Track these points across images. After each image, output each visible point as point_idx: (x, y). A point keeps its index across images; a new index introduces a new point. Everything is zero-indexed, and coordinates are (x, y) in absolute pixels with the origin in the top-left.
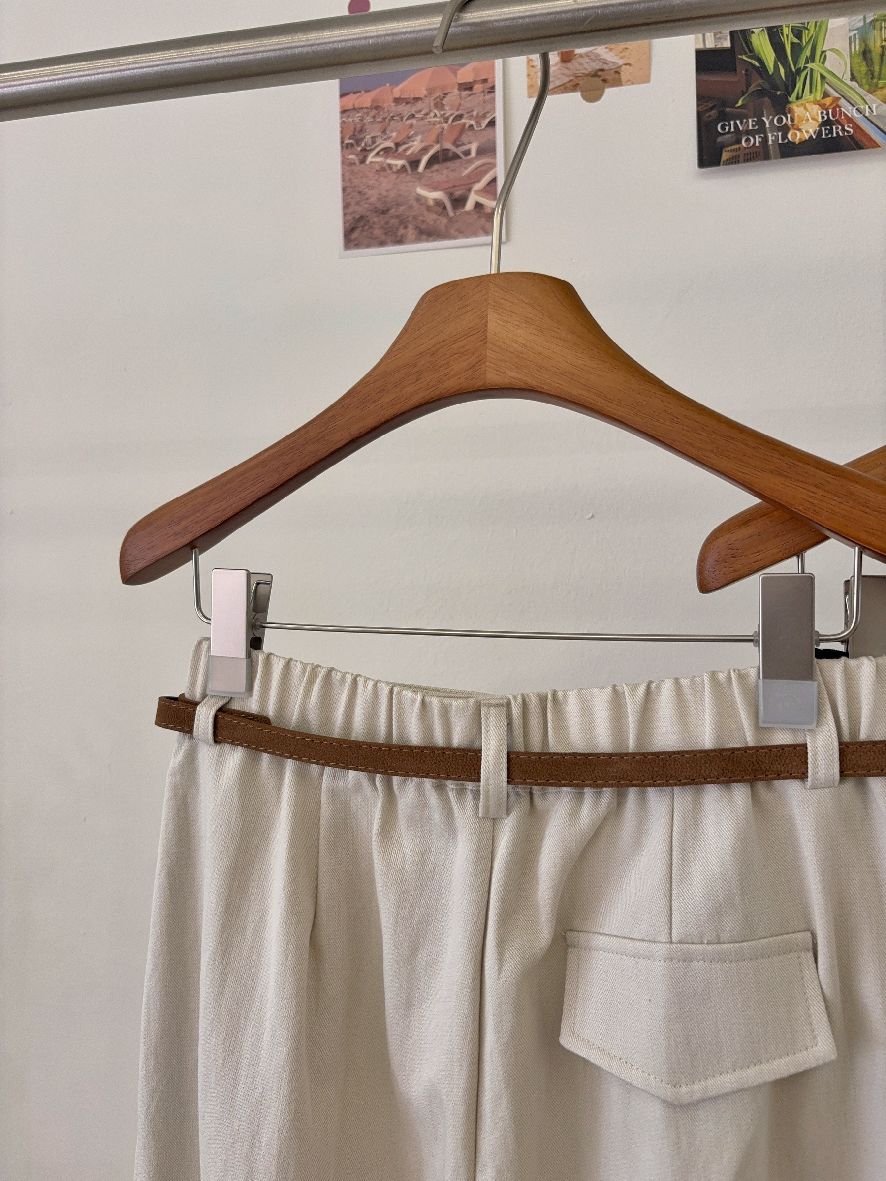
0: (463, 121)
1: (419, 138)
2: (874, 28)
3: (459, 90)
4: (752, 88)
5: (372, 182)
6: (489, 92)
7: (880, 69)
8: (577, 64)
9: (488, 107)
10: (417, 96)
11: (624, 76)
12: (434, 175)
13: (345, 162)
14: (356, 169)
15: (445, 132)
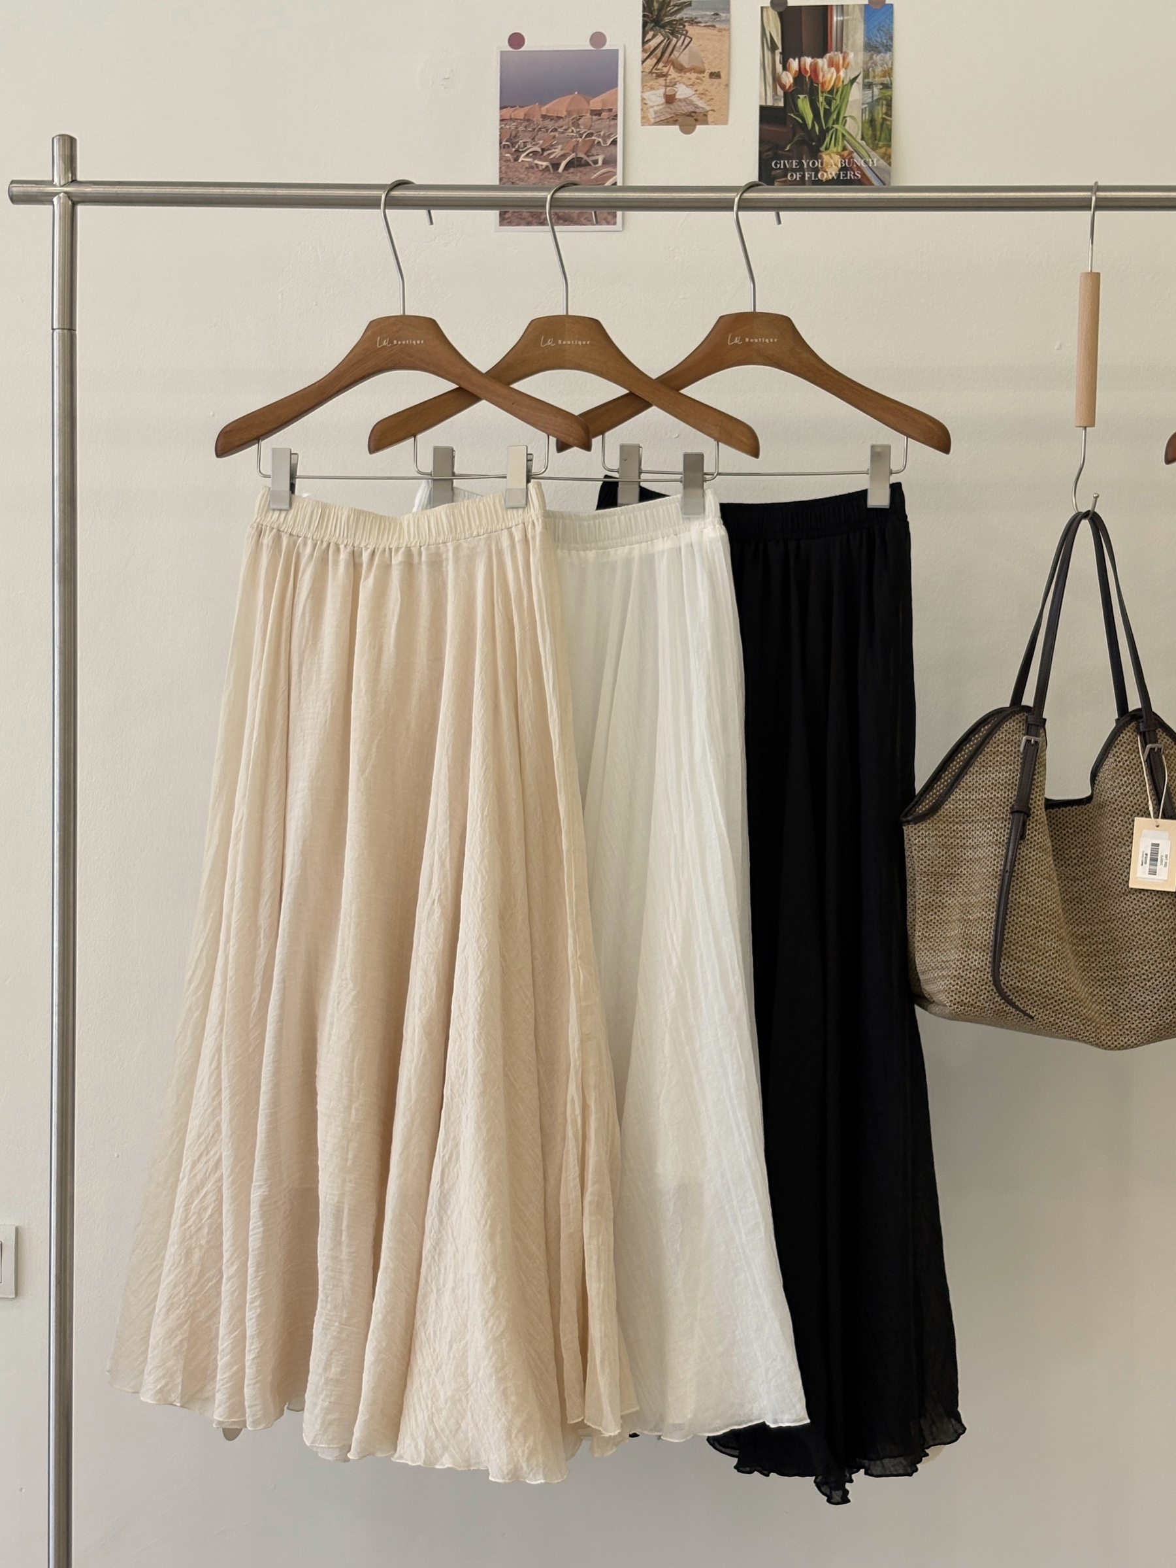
0: (593, 138)
1: (560, 147)
2: (878, 105)
3: (591, 114)
4: (796, 139)
5: (522, 176)
6: (613, 119)
7: (881, 134)
8: (677, 107)
9: (612, 130)
10: (559, 115)
11: (710, 119)
12: (570, 175)
13: (502, 158)
14: (511, 165)
15: (580, 145)
